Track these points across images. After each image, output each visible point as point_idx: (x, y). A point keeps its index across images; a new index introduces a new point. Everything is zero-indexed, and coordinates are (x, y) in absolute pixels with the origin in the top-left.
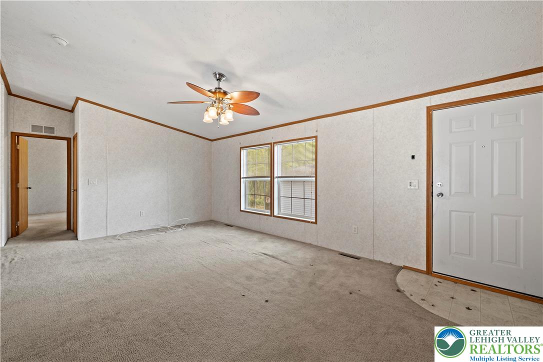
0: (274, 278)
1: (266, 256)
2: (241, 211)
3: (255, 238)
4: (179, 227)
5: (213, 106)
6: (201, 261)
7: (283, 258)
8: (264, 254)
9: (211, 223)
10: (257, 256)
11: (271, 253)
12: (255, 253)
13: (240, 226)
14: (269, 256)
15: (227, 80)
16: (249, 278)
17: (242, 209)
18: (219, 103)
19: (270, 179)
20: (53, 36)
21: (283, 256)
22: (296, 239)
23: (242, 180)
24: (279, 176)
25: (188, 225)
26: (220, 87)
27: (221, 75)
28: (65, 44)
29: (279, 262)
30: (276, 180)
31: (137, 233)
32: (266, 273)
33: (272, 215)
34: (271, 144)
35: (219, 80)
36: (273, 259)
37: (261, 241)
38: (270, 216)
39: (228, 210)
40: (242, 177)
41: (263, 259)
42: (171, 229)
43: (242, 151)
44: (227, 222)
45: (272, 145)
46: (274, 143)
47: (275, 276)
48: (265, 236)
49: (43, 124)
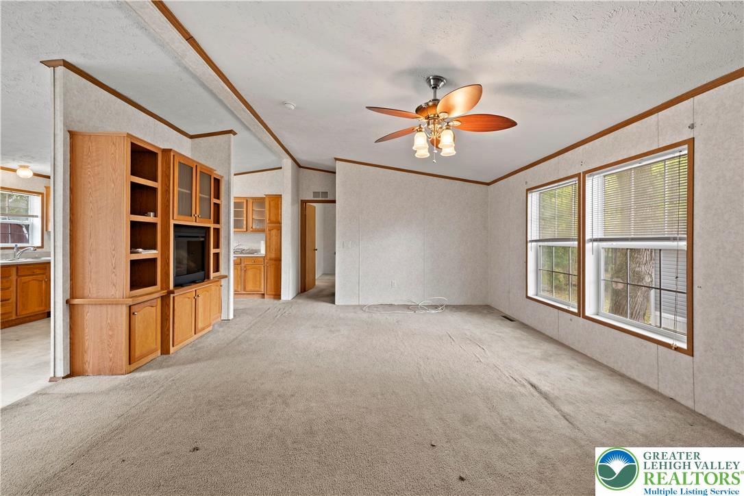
0: (514, 441)
1: (532, 389)
2: (527, 297)
3: (538, 349)
4: (436, 307)
5: (421, 131)
6: (422, 363)
7: (567, 409)
8: (533, 386)
9: (484, 309)
10: (515, 383)
11: (545, 387)
12: (516, 377)
13: (526, 322)
14: (540, 392)
15: (448, 84)
16: (467, 419)
17: (529, 295)
18: (434, 124)
19: (576, 243)
20: (284, 103)
21: (571, 403)
22: (634, 376)
23: (529, 244)
24: (595, 237)
25: (447, 306)
26: (438, 98)
27: (438, 79)
28: (293, 108)
29: (552, 412)
30: (588, 246)
31: (386, 307)
32: (505, 424)
33: (581, 312)
34: (578, 175)
35: (435, 87)
36: (544, 401)
37: (546, 358)
38: (578, 315)
39: (509, 292)
40: (529, 239)
41: (522, 395)
42: (422, 308)
43: (529, 195)
44: (508, 313)
45: (581, 178)
46: (585, 173)
47: (518, 437)
48: (562, 351)
49: (320, 190)
